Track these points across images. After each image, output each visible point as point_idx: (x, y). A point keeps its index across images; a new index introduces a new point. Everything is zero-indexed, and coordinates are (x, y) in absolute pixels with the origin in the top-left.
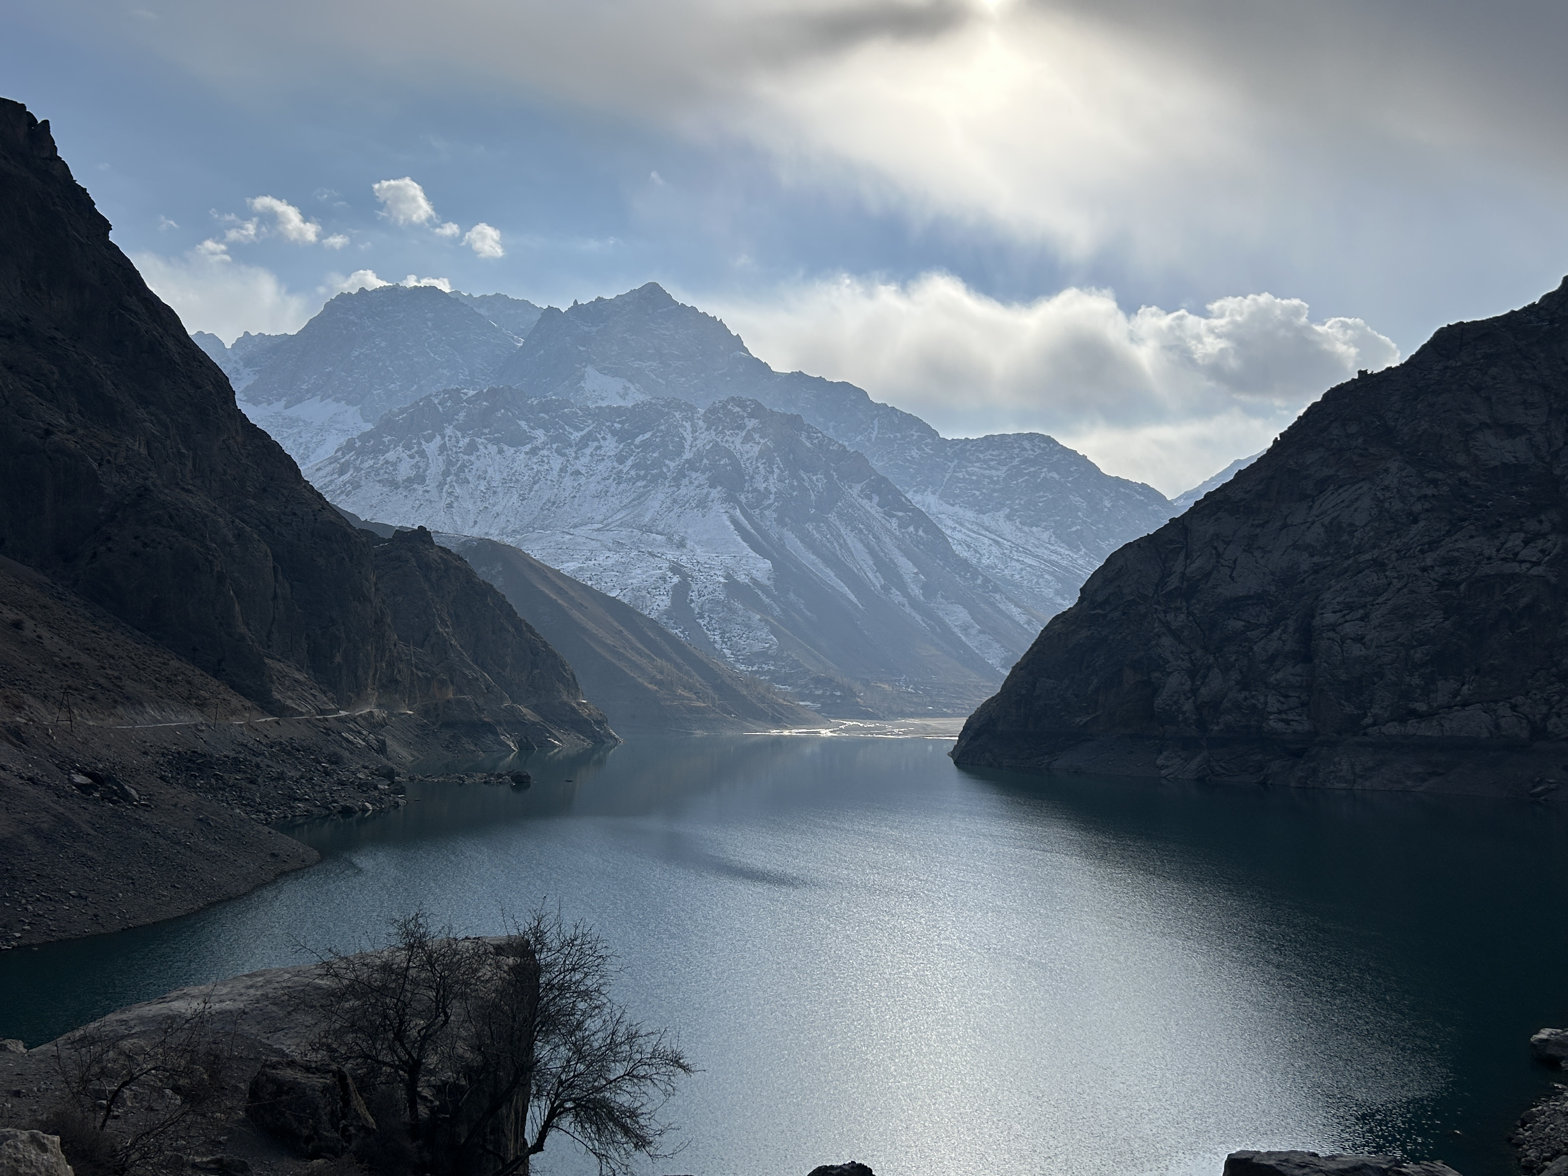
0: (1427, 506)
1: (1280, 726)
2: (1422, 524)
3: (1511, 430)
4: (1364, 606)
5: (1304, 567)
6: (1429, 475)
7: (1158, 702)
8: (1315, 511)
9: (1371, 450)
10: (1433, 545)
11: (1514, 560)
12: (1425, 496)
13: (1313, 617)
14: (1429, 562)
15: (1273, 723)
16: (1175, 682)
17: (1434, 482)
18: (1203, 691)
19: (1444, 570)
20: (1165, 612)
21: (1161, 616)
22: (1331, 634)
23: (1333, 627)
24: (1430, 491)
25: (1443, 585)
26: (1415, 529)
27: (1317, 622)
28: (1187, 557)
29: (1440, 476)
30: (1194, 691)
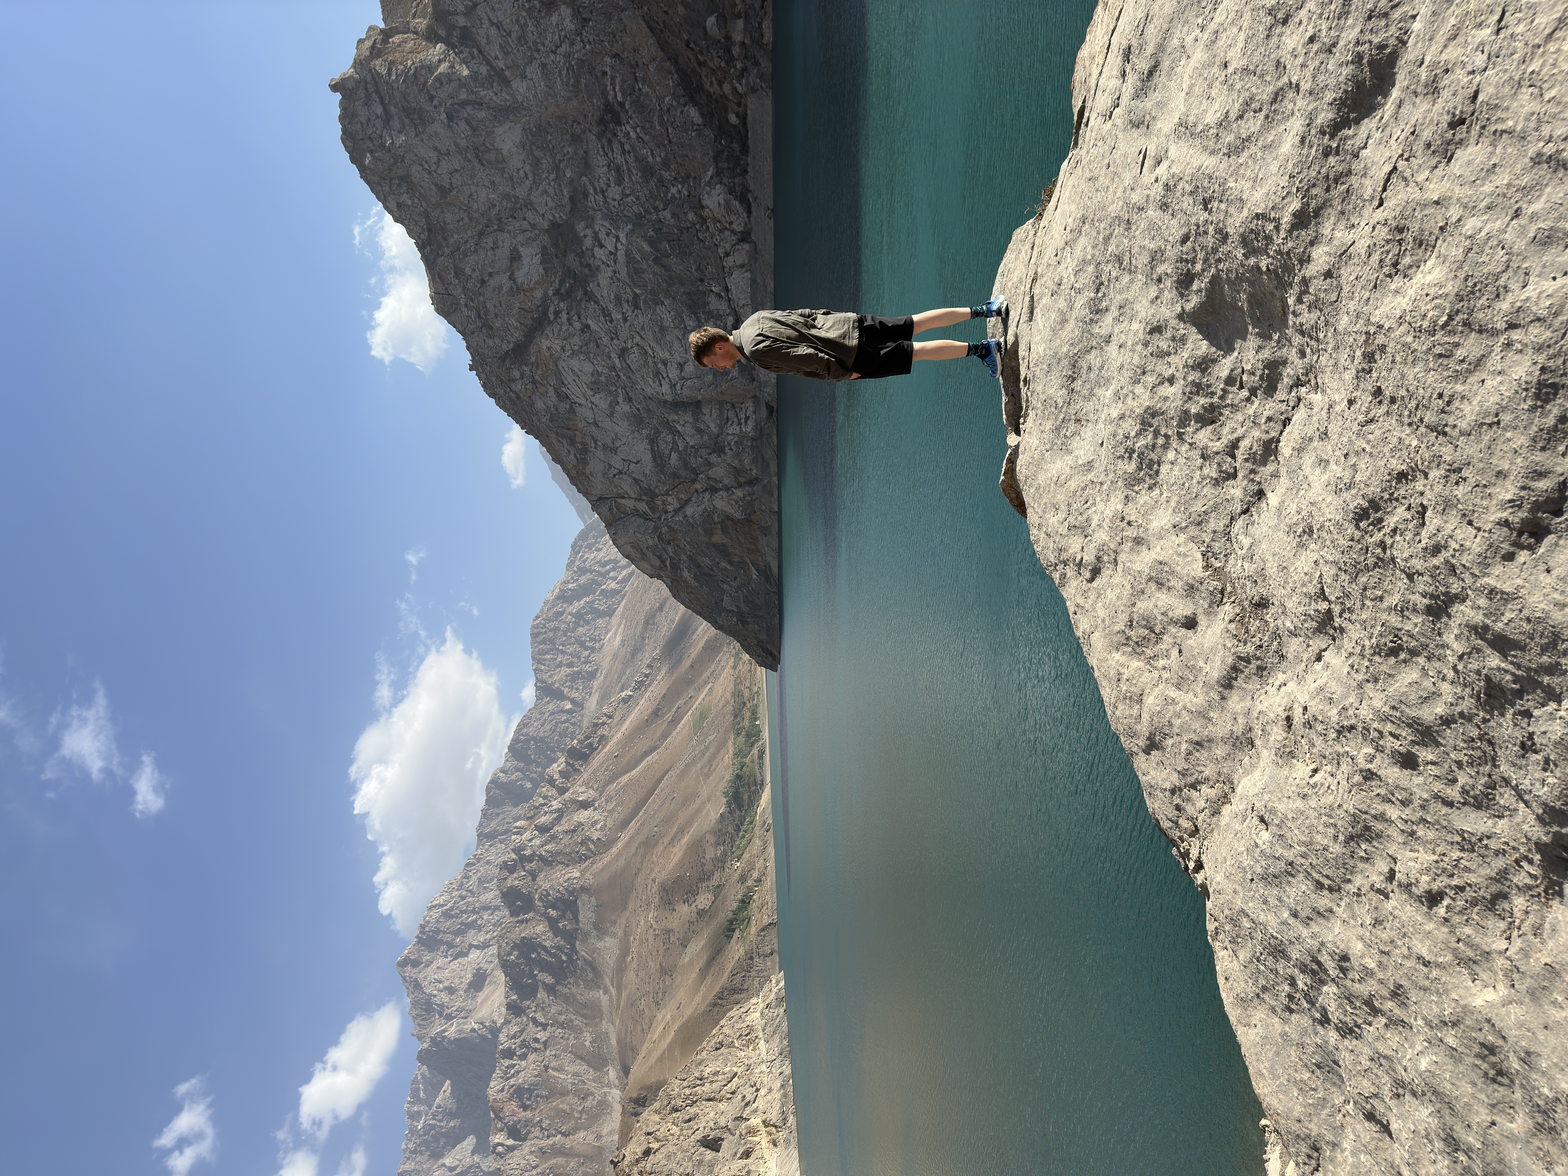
0: (576, 318)
1: (751, 423)
2: (590, 322)
3: (515, 257)
4: (655, 364)
5: (626, 408)
6: (552, 317)
7: (738, 515)
8: (583, 402)
9: (533, 359)
10: (606, 314)
11: (615, 255)
12: (569, 320)
13: (666, 401)
14: (619, 316)
15: (749, 428)
16: (721, 503)
17: (557, 313)
18: (726, 482)
19: (625, 306)
20: (666, 512)
21: (669, 515)
22: (678, 387)
23: (673, 386)
24: (564, 316)
25: (636, 306)
26: (593, 327)
27: (669, 398)
28: (623, 498)
29: (552, 309)
30: (727, 489)
